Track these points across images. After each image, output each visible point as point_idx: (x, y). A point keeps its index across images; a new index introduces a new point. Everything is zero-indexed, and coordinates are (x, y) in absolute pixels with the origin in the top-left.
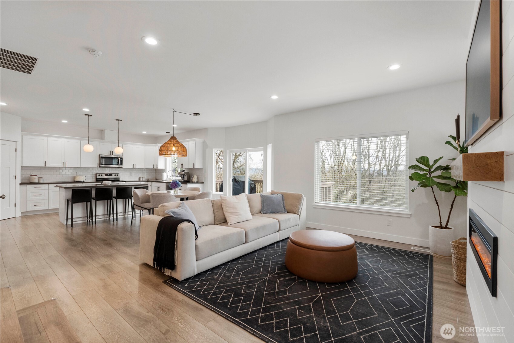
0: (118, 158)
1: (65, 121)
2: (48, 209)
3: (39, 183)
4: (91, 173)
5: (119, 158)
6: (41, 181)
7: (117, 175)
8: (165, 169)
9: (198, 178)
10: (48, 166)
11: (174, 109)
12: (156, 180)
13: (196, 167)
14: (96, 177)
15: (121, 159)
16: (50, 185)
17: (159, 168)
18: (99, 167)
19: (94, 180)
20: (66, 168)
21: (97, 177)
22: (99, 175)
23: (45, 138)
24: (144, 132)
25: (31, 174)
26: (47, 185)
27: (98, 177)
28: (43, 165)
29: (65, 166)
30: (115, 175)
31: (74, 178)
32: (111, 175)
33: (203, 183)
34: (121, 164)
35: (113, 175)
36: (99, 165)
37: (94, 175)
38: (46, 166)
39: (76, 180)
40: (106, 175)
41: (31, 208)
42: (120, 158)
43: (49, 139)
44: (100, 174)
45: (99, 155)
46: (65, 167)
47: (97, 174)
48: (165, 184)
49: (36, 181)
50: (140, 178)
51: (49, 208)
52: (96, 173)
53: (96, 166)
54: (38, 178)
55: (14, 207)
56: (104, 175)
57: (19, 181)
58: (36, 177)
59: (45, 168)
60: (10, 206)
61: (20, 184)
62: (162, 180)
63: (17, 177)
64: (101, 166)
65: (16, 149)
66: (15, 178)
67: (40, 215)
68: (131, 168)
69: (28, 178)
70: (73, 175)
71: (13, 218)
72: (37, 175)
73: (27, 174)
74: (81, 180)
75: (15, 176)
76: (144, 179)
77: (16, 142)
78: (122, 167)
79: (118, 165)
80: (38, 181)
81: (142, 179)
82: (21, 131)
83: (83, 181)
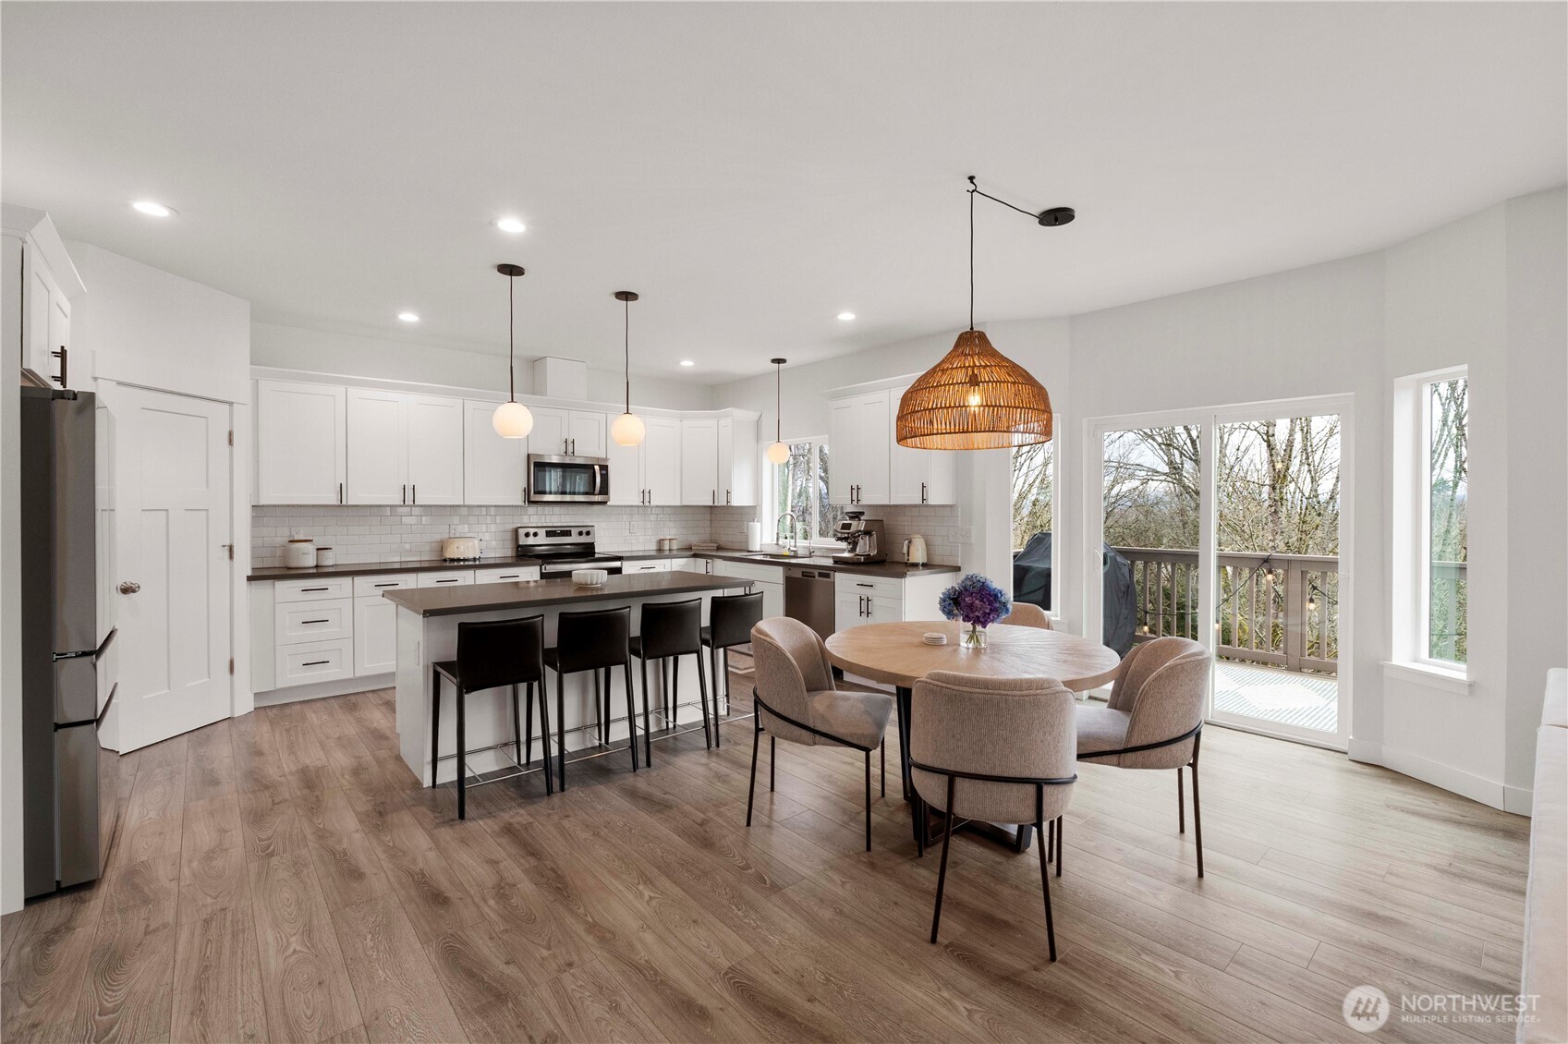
0: (592, 467)
1: (409, 317)
2: (352, 676)
3: (320, 572)
4: (493, 528)
5: (597, 468)
6: (329, 560)
7: (588, 533)
8: (755, 507)
9: (927, 545)
11: (971, 178)
12: (719, 548)
13: (932, 500)
14: (517, 539)
15: (604, 468)
16: (359, 580)
17: (735, 502)
18: (529, 502)
19: (507, 551)
20: (416, 511)
21: (521, 543)
22: (527, 535)
23: (339, 390)
24: (687, 363)
25: (293, 534)
26: (347, 581)
27: (523, 541)
28: (332, 499)
29: (409, 501)
30: (581, 533)
31: (442, 546)
32: (568, 533)
33: (957, 568)
34: (605, 490)
35: (574, 532)
36: (527, 492)
37: (509, 536)
38: (344, 503)
39: (449, 555)
40: (549, 534)
41: (292, 676)
42: (600, 466)
43: (354, 392)
44: (532, 531)
45: (528, 455)
46: (408, 506)
47: (520, 530)
48: (781, 568)
49: (310, 561)
50: (660, 542)
51: (357, 675)
52: (516, 526)
53: (518, 499)
54: (315, 552)
55: (228, 675)
56: (542, 532)
57: (244, 565)
58: (310, 548)
59: (341, 510)
60: (209, 674)
61: (250, 579)
62: (749, 551)
63: (235, 549)
64: (534, 498)
65: (231, 434)
66: (227, 554)
67: (323, 702)
68: (637, 504)
69: (279, 553)
70: (438, 537)
71: (226, 723)
72: (311, 541)
73: (278, 535)
74: (466, 557)
75: (227, 548)
76: (675, 547)
77: (231, 404)
78: (606, 502)
79: (593, 494)
80: (315, 564)
81: (667, 547)
82: (251, 364)
83: (475, 559)
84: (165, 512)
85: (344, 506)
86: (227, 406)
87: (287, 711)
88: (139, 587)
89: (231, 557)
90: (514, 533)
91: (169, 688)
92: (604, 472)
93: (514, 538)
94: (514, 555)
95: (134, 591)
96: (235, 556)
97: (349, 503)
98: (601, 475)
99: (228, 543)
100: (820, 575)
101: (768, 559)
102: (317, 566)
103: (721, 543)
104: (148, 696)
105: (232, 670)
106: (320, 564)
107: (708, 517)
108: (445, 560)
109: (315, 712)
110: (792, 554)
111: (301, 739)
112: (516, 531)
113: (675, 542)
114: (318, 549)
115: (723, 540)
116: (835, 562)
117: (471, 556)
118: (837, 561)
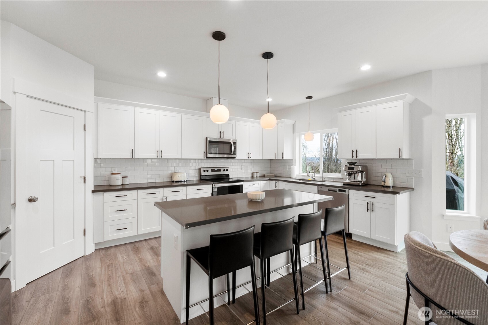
1: (162, 74)
2: (137, 234)
3: (124, 188)
4: (193, 168)
5: (232, 143)
6: (127, 182)
7: (227, 170)
8: (292, 160)
10: (136, 157)
12: (275, 176)
13: (404, 157)
14: (201, 173)
15: (235, 143)
16: (140, 192)
17: (286, 158)
18: (206, 157)
19: (196, 178)
20: (162, 161)
22: (204, 171)
23: (132, 108)
25: (112, 170)
26: (134, 192)
27: (203, 173)
28: (129, 156)
29: (160, 157)
30: (224, 170)
31: (172, 176)
32: (219, 170)
33: (413, 189)
34: (235, 153)
35: (222, 169)
36: (206, 153)
37: (197, 171)
38: (133, 157)
39: (175, 179)
40: (213, 170)
41: (111, 235)
42: (233, 143)
43: (138, 110)
44: (206, 169)
45: (206, 138)
46: (159, 159)
47: (201, 169)
48: (316, 187)
50: (253, 173)
51: (139, 233)
52: (200, 167)
53: (202, 156)
54: (121, 178)
55: (83, 236)
56: (210, 170)
57: (90, 186)
58: (119, 177)
59: (133, 161)
60: (74, 237)
61: (93, 192)
62: (291, 178)
63: (87, 178)
64: (208, 155)
65: (85, 125)
66: (83, 180)
67: (124, 246)
68: (246, 158)
69: (107, 179)
70: (170, 172)
71: (82, 259)
72: (119, 174)
73: (106, 171)
74: (181, 180)
75: (83, 178)
76: (258, 176)
77: (85, 111)
78: (235, 158)
79: (231, 154)
80: (121, 184)
81: (255, 176)
82: (95, 96)
83: (184, 181)
84: (52, 162)
85: (134, 159)
86: (83, 113)
87: (109, 252)
88: (37, 199)
89: (85, 182)
90: (199, 170)
91: (54, 246)
92: (235, 145)
93: (199, 172)
94: (199, 179)
95: (34, 201)
96: (86, 181)
97: (136, 158)
98: (234, 146)
99: (83, 176)
100: (340, 190)
101: (301, 181)
102: (122, 185)
103: (276, 174)
104: (43, 252)
105: (85, 234)
106: (123, 184)
107: (269, 164)
108: (173, 182)
109: (121, 254)
110: (313, 179)
111: (114, 274)
112: (200, 169)
113: (258, 173)
114: (123, 177)
115: (277, 173)
116: (344, 184)
117: (183, 180)
118: (345, 184)
